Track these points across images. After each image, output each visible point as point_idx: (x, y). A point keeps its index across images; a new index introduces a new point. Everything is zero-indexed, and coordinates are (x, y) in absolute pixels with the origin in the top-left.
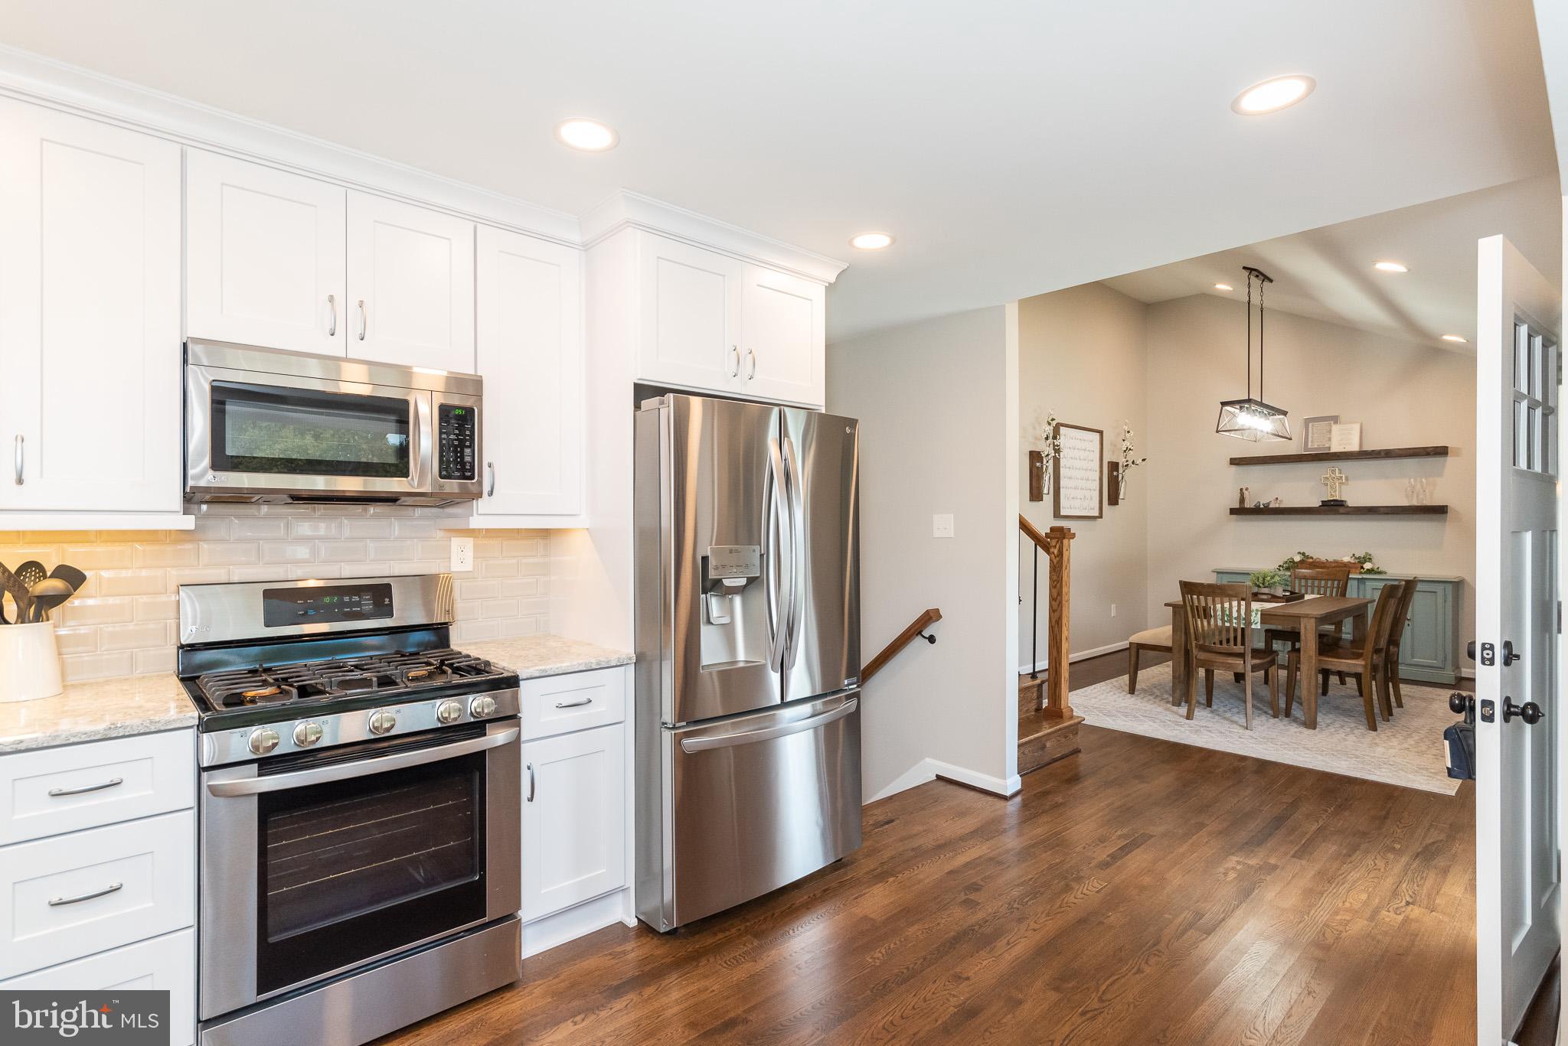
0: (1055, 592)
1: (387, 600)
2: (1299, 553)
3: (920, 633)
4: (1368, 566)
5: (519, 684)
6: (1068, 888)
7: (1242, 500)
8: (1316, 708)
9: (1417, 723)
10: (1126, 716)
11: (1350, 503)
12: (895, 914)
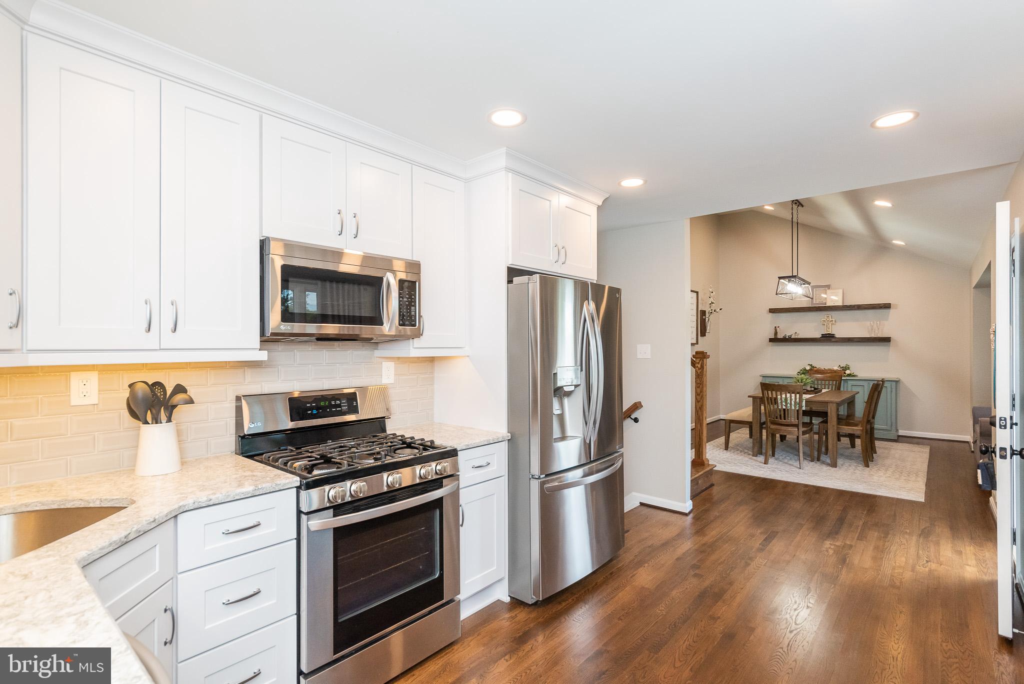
0: (699, 390)
1: (355, 403)
2: (809, 365)
3: (630, 417)
4: (848, 372)
5: (457, 453)
6: (747, 565)
7: (776, 333)
8: (837, 455)
9: (888, 462)
10: (730, 463)
11: (837, 336)
12: (659, 585)
